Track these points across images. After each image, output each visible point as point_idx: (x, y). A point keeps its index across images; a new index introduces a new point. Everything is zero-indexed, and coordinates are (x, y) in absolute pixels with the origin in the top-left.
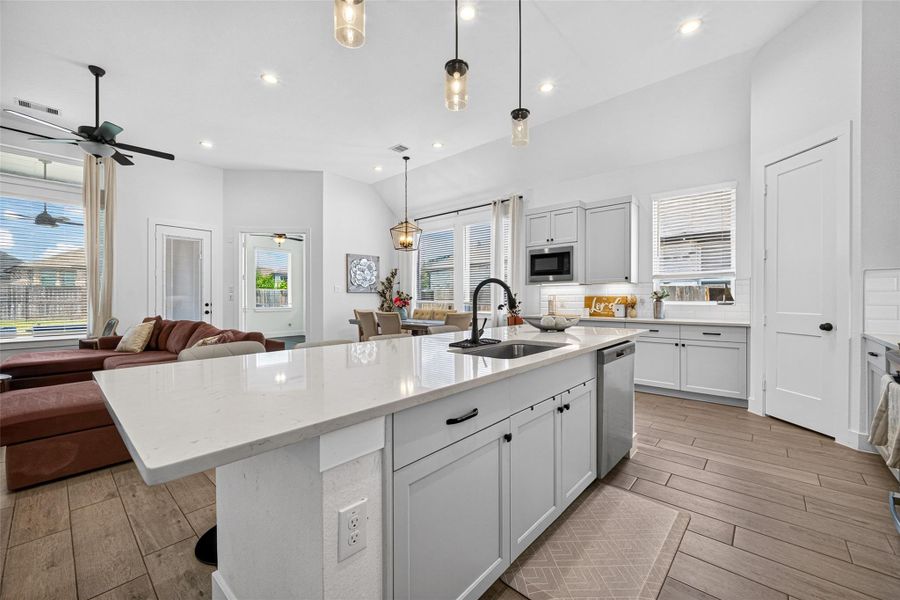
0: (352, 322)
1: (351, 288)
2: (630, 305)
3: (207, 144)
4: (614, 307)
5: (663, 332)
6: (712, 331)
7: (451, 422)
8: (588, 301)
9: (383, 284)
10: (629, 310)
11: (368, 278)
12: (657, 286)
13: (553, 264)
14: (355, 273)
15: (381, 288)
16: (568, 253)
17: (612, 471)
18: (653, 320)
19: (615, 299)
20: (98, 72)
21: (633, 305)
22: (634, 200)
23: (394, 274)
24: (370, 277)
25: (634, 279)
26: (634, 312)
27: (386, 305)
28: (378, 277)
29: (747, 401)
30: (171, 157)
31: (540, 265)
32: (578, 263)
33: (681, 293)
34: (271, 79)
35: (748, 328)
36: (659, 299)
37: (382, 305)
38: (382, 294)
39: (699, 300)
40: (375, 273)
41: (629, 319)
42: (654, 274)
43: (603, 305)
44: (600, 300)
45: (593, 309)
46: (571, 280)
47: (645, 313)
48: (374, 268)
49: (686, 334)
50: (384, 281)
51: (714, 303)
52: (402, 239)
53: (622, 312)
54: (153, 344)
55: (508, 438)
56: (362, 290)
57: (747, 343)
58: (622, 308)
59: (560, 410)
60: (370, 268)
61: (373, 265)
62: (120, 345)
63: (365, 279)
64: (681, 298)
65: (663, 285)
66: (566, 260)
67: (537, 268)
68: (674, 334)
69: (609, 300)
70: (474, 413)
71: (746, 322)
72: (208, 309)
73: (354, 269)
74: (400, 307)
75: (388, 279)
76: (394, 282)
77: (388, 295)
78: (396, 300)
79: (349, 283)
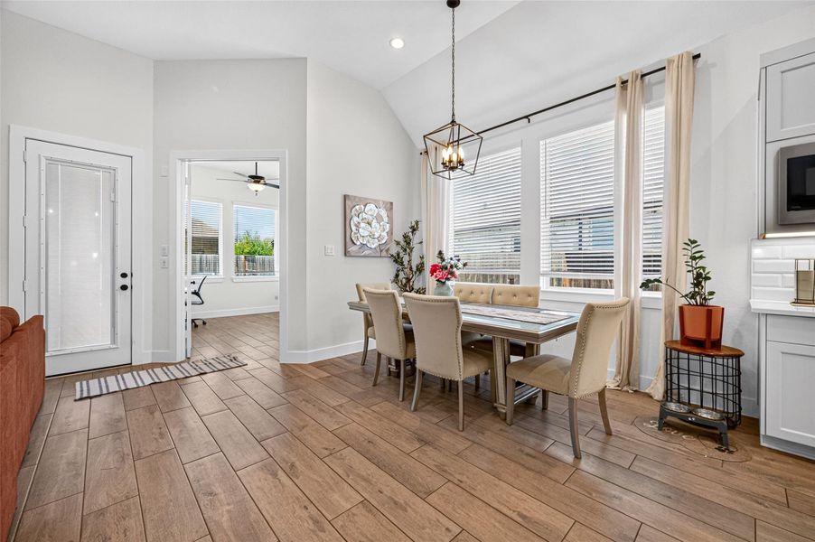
0: (352, 306)
1: (352, 249)
9: (398, 243)
11: (377, 235)
14: (357, 226)
15: (394, 250)
23: (414, 230)
24: (374, 229)
27: (402, 275)
28: (391, 233)
37: (397, 276)
38: (397, 259)
40: (387, 227)
48: (386, 219)
50: (401, 239)
52: (446, 154)
56: (367, 252)
60: (379, 218)
61: (384, 213)
63: (372, 236)
72: (126, 281)
73: (355, 219)
74: (441, 282)
75: (405, 237)
76: (415, 240)
77: (406, 259)
78: (434, 269)
79: (348, 241)
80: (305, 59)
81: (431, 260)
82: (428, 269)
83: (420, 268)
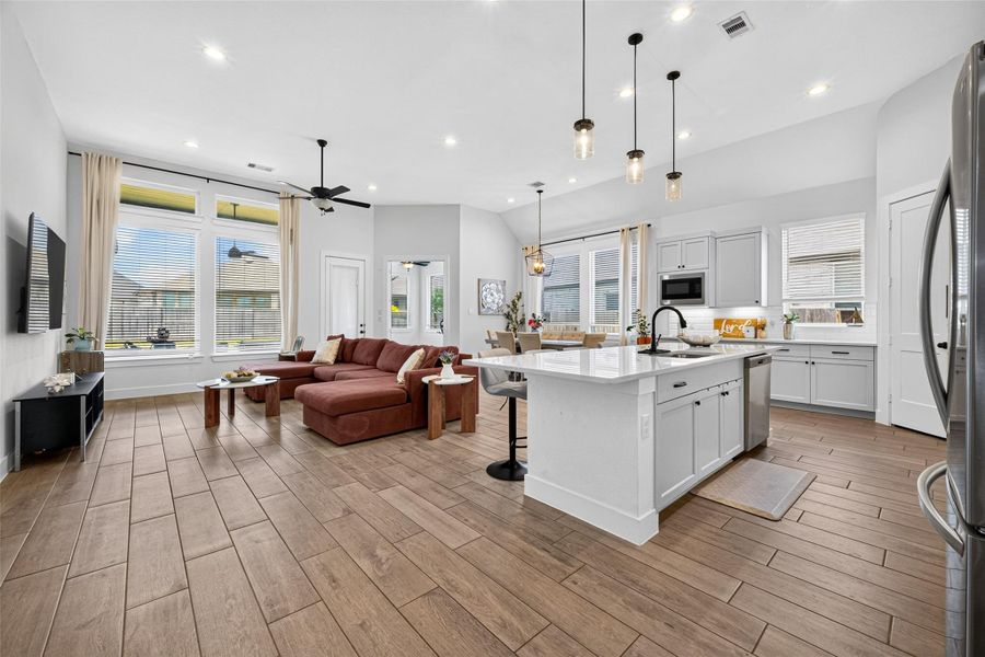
0: (488, 342)
1: (483, 310)
2: (760, 327)
3: (372, 188)
4: (743, 328)
5: (793, 352)
6: (841, 351)
7: (676, 386)
8: (718, 323)
9: (509, 307)
10: (759, 331)
11: (496, 302)
12: (786, 309)
13: (685, 289)
14: (486, 297)
15: (506, 310)
16: (700, 279)
17: (754, 450)
18: (783, 340)
19: (744, 321)
20: (322, 143)
21: (763, 327)
22: (764, 230)
23: (519, 298)
24: (495, 299)
25: (764, 303)
26: (764, 333)
27: (511, 326)
28: (504, 300)
29: (874, 413)
30: (367, 206)
31: (671, 290)
32: (708, 288)
33: (812, 315)
34: (450, 141)
35: (875, 347)
36: (789, 322)
37: (508, 326)
38: (508, 316)
39: (830, 321)
40: (502, 296)
41: (758, 340)
42: (784, 297)
43: (733, 327)
44: (729, 322)
45: (723, 331)
46: (703, 303)
47: (774, 334)
48: (502, 292)
49: (815, 353)
50: (511, 304)
51: (845, 325)
52: (537, 265)
53: (752, 334)
54: (340, 359)
55: (698, 403)
56: (491, 312)
57: (874, 360)
58: (752, 329)
59: (723, 394)
60: (498, 291)
61: (500, 287)
62: (315, 358)
63: (494, 302)
64: (812, 320)
65: (792, 307)
66: (697, 285)
67: (668, 292)
68: (805, 354)
69: (739, 322)
70: (685, 384)
71: (874, 343)
72: (362, 328)
73: (485, 293)
74: (534, 329)
75: (513, 302)
76: (519, 304)
77: (514, 316)
78: (530, 322)
79: (481, 305)
80: (459, 205)
81: (529, 317)
82: (527, 322)
83: (523, 322)
